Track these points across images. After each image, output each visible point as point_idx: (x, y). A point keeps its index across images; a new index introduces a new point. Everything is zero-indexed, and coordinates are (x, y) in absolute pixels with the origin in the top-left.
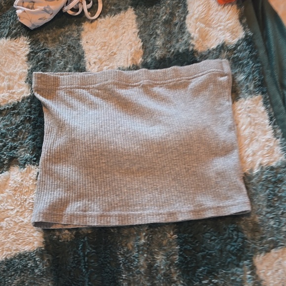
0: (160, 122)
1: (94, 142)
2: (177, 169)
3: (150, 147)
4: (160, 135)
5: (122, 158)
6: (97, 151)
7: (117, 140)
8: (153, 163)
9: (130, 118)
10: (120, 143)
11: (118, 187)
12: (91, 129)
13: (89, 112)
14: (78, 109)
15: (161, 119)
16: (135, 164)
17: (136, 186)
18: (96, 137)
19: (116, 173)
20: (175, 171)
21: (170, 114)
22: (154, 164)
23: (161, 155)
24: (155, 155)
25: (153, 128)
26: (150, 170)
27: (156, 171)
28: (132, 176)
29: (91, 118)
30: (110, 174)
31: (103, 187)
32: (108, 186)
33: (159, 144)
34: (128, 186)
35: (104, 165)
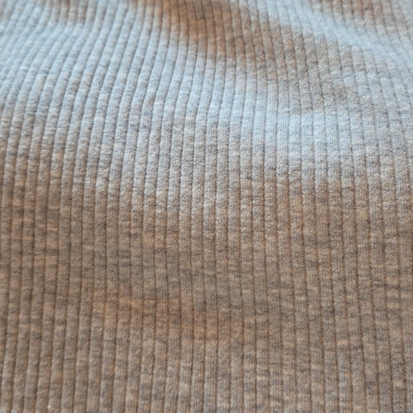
0: (340, 95)
1: (20, 152)
2: (395, 333)
3: (275, 210)
4: (333, 156)
5: (136, 243)
6: (28, 194)
7: (127, 156)
8: (279, 285)
9: (208, 72)
10: (138, 168)
11: (99, 374)
12: (22, 92)
13: (53, 29)
14: (14, 16)
15: (347, 82)
16: (191, 277)
17: (184, 386)
18: (37, 130)
19: (98, 308)
20: (382, 346)
21: (391, 66)
22: (285, 292)
23: (323, 253)
24: (296, 247)
25: (305, 120)
26: (260, 319)
27: (288, 325)
28: (173, 334)
29: (43, 49)
30: (71, 310)
31: (32, 362)
32: (55, 362)
33: (321, 196)
34: (145, 379)
35: (51, 260)
